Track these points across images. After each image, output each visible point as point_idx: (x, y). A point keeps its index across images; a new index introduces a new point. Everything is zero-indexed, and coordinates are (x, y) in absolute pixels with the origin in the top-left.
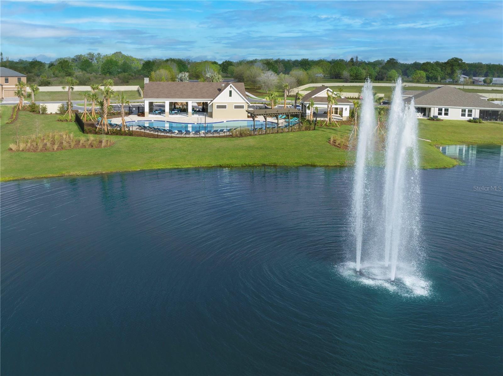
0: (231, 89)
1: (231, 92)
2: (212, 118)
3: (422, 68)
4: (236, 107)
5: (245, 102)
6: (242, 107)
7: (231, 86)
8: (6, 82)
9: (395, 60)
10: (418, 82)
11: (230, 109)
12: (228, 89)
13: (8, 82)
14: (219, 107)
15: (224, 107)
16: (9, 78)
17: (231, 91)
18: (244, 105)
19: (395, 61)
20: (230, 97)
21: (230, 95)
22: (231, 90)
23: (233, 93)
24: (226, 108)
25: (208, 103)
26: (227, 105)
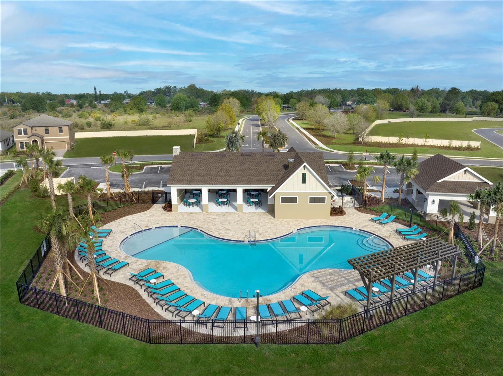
0: (306, 171)
1: (304, 176)
2: (274, 217)
3: (492, 99)
4: (313, 200)
5: (326, 191)
6: (322, 200)
7: (305, 166)
8: (46, 133)
9: (457, 89)
10: (489, 115)
11: (303, 203)
12: (300, 171)
13: (49, 133)
14: (285, 200)
15: (293, 200)
16: (49, 128)
17: (305, 174)
18: (326, 197)
19: (458, 91)
20: (304, 184)
21: (304, 181)
22: (304, 172)
23: (308, 176)
24: (296, 202)
25: (268, 190)
26: (297, 197)
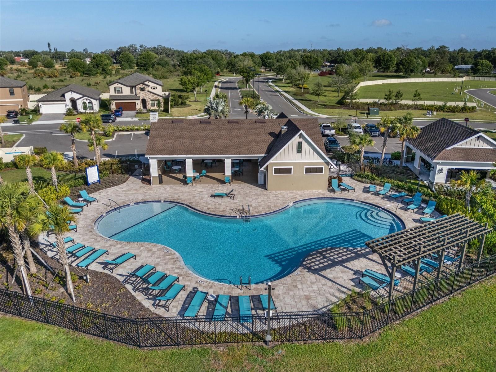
0: (301, 140)
4: (309, 171)
5: (324, 161)
6: (319, 170)
7: (301, 134)
11: (298, 174)
12: (296, 139)
15: (288, 171)
18: (323, 167)
20: (299, 154)
21: (299, 150)
23: (305, 146)
24: (291, 173)
25: (259, 160)
26: (292, 167)
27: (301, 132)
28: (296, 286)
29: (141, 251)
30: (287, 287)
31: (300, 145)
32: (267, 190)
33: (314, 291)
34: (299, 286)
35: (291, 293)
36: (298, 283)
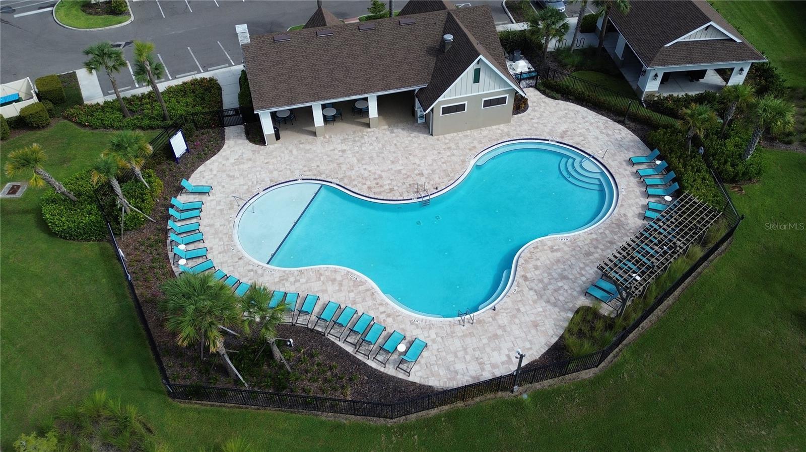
0: (480, 66)
4: (488, 103)
5: (510, 89)
6: (501, 101)
7: (480, 60)
11: (473, 110)
12: (472, 67)
14: (446, 111)
15: (461, 108)
17: (480, 70)
18: (507, 96)
20: (477, 84)
21: (476, 79)
22: (478, 68)
23: (484, 72)
24: (464, 110)
25: (416, 92)
26: (466, 103)
27: (481, 57)
28: (518, 310)
29: (323, 283)
30: (510, 312)
31: (477, 73)
32: (432, 135)
33: (538, 314)
34: (522, 309)
35: (517, 321)
36: (520, 305)
